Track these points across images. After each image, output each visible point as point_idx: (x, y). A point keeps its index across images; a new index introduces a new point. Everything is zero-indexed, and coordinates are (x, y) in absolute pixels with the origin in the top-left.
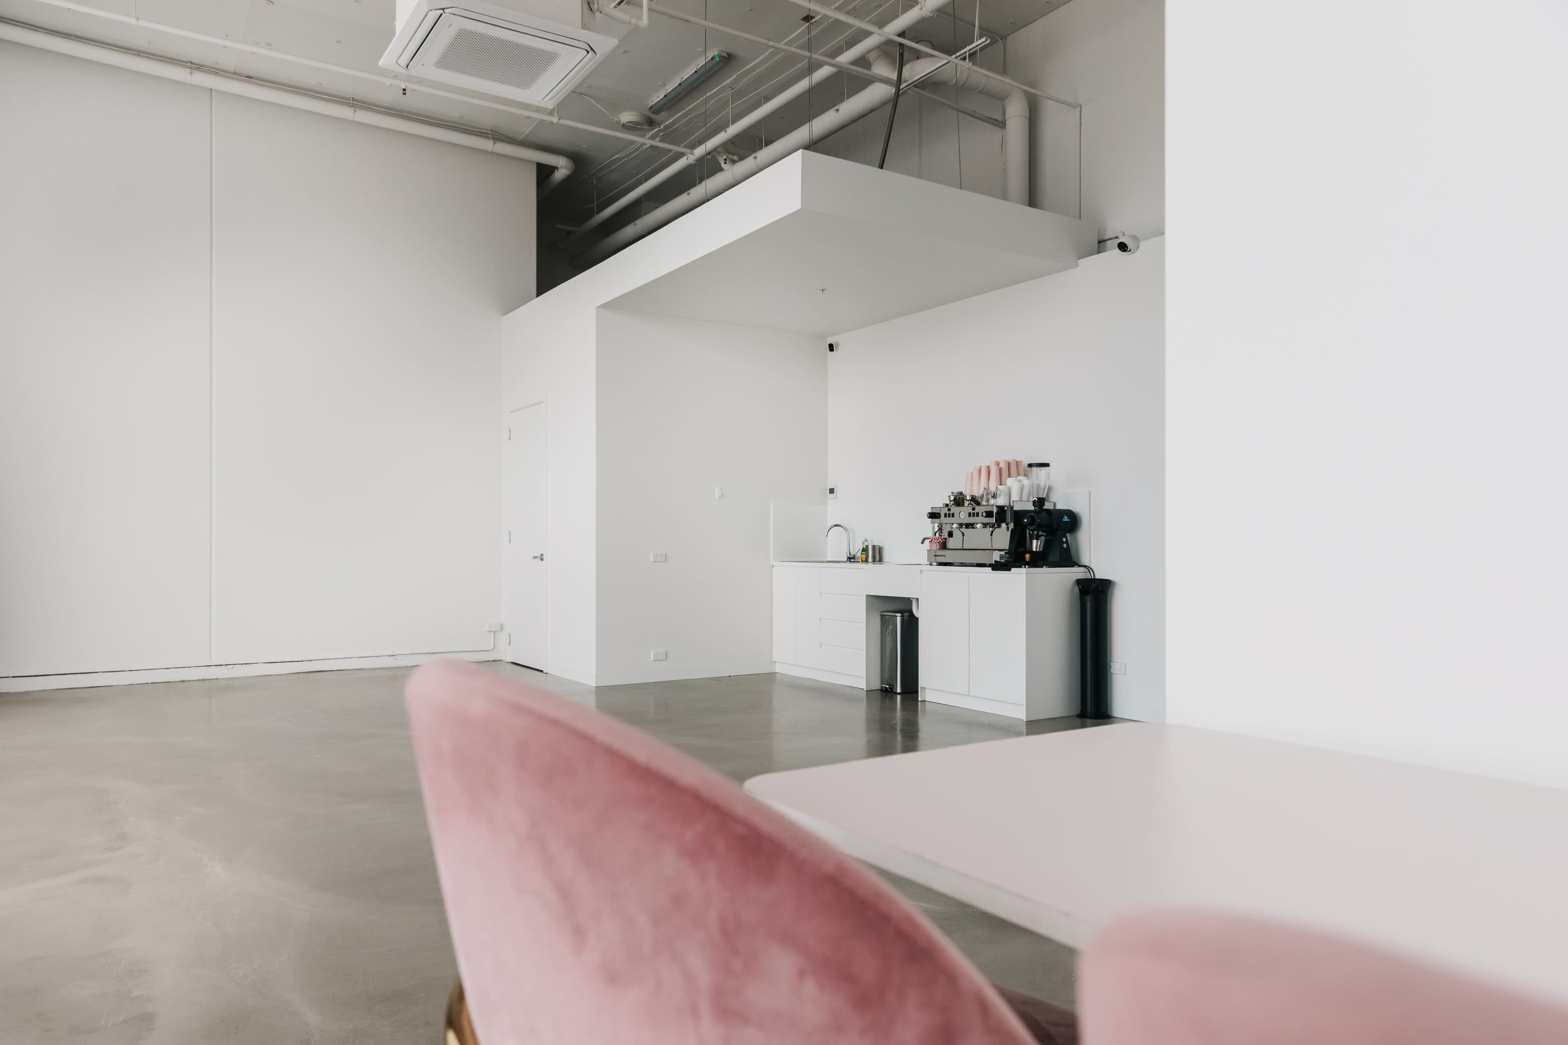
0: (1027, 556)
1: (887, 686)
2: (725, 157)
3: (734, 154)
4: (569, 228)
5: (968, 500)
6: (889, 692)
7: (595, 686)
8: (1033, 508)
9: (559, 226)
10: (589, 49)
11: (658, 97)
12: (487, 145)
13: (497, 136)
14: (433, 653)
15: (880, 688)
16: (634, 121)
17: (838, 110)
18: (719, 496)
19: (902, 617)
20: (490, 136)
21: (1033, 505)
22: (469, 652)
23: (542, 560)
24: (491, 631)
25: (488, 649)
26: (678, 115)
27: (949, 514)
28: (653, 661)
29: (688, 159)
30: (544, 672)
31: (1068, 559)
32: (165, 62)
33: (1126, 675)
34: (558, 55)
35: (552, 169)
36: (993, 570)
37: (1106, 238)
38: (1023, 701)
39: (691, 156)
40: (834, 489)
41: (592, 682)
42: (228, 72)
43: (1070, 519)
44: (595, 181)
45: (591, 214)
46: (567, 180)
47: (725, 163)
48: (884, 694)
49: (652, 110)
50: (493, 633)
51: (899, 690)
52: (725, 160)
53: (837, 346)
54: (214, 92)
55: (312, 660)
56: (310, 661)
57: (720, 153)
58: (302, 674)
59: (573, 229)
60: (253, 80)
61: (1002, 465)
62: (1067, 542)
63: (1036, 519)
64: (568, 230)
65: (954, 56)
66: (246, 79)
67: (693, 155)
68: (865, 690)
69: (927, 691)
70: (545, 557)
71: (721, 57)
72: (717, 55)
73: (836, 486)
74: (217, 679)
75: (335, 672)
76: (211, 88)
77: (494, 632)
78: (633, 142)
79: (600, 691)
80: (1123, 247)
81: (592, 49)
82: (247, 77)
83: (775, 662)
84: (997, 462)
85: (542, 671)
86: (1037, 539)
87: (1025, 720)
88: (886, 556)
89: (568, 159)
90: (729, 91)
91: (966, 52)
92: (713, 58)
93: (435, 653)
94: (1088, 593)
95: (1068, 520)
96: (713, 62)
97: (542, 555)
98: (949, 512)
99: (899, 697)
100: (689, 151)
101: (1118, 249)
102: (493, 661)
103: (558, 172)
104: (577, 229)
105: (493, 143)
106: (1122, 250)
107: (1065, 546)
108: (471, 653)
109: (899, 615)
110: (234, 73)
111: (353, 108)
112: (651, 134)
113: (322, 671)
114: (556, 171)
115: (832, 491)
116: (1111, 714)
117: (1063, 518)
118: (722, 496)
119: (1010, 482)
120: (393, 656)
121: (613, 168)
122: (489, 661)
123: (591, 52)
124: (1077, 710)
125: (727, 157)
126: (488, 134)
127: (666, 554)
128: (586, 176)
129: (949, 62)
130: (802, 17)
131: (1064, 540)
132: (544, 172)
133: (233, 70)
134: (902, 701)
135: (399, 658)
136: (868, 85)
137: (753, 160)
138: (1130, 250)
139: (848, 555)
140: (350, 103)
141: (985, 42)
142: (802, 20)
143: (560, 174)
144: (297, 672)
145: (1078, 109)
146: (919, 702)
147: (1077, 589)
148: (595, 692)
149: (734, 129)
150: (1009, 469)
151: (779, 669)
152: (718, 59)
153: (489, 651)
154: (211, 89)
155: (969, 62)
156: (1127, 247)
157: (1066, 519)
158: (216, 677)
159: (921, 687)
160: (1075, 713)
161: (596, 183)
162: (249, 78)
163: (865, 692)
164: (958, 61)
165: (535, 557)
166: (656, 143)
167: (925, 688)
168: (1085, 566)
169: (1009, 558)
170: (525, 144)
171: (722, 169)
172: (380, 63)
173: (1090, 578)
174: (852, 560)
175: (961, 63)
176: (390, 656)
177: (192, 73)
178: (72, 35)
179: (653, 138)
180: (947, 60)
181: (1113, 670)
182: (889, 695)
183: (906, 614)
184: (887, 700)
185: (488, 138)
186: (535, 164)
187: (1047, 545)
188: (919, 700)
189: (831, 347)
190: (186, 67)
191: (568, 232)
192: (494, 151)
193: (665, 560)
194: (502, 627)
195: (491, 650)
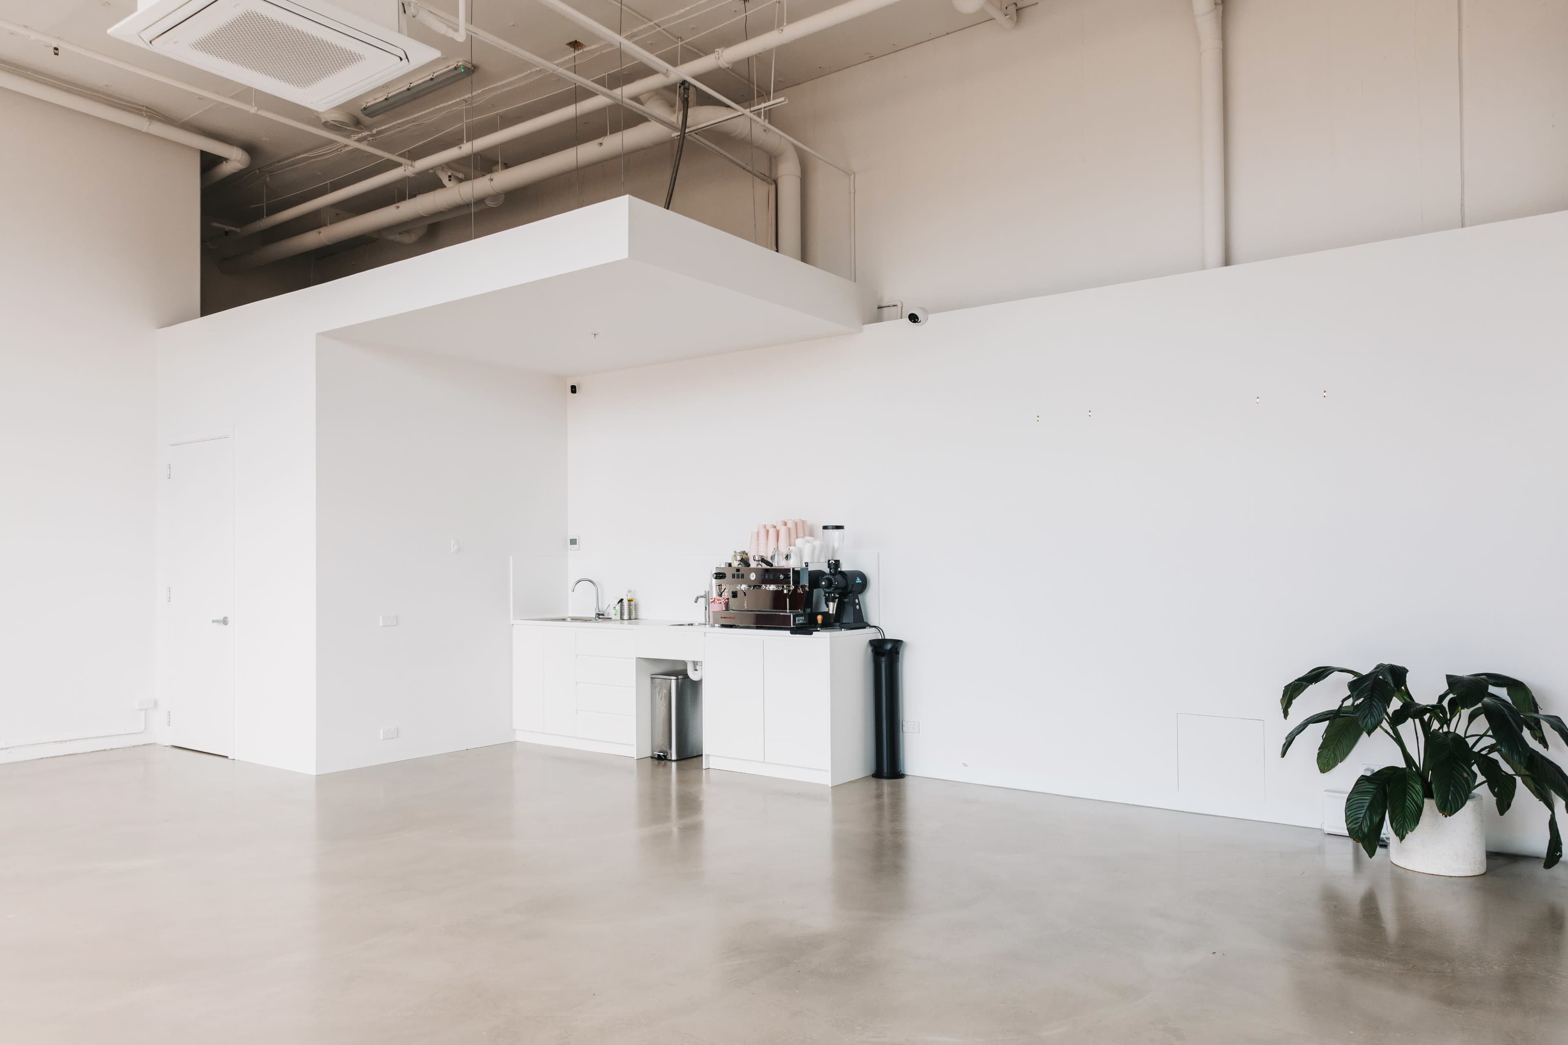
0: (820, 618)
1: (662, 754)
2: (449, 174)
3: (460, 172)
4: (228, 228)
5: (757, 561)
6: (663, 760)
7: (315, 775)
8: (827, 570)
10: (403, 57)
11: (375, 99)
13: (154, 114)
14: (62, 741)
15: (650, 755)
16: (342, 120)
17: (601, 144)
19: (677, 679)
20: (144, 113)
21: (829, 567)
22: (111, 736)
23: (225, 623)
24: (142, 710)
25: (137, 732)
26: (398, 122)
27: (738, 575)
28: (383, 739)
29: (405, 170)
30: (229, 758)
31: (860, 622)
33: (919, 733)
34: (362, 57)
35: (221, 160)
36: (792, 633)
37: (883, 305)
38: (828, 766)
39: (410, 168)
40: (576, 539)
41: (310, 770)
43: (862, 581)
45: (258, 215)
46: (237, 174)
47: (450, 180)
48: (656, 762)
49: (365, 112)
50: (143, 712)
51: (674, 757)
52: (450, 176)
53: (579, 387)
57: (444, 169)
59: (234, 229)
61: (790, 525)
62: (859, 604)
63: (834, 581)
64: (227, 230)
65: (749, 110)
67: (413, 167)
68: (636, 758)
69: (711, 758)
70: (229, 620)
71: (465, 68)
72: (462, 65)
73: (579, 537)
77: (146, 709)
78: (332, 142)
79: (322, 781)
80: (913, 318)
81: (407, 58)
83: (515, 730)
84: (784, 521)
86: (833, 601)
87: (830, 786)
88: (642, 613)
89: (243, 151)
90: (463, 106)
91: (761, 109)
92: (456, 68)
93: (66, 741)
94: (883, 655)
95: (860, 582)
96: (456, 72)
97: (226, 617)
98: (738, 573)
99: (674, 765)
100: (409, 162)
101: (908, 318)
102: (144, 745)
103: (228, 164)
104: (238, 230)
105: (146, 121)
106: (913, 321)
107: (858, 607)
108: (114, 738)
109: (675, 678)
112: (358, 137)
114: (224, 163)
115: (573, 542)
116: (904, 772)
117: (856, 580)
119: (799, 542)
121: (293, 169)
122: (138, 746)
123: (404, 60)
124: (871, 768)
125: (452, 174)
126: (142, 111)
128: (262, 173)
129: (743, 114)
130: (569, 42)
131: (857, 601)
132: (209, 162)
134: (679, 769)
136: (640, 123)
137: (489, 182)
138: (920, 322)
139: (597, 611)
141: (783, 101)
142: (568, 44)
143: (227, 169)
145: (852, 177)
146: (704, 771)
147: (870, 649)
148: (314, 783)
149: (466, 148)
150: (801, 529)
151: (520, 737)
152: (463, 70)
155: (764, 119)
156: (918, 319)
157: (858, 581)
159: (705, 755)
160: (871, 774)
161: (270, 180)
163: (635, 761)
164: (751, 115)
165: (215, 622)
166: (363, 146)
167: (709, 755)
168: (875, 627)
169: (804, 620)
171: (443, 186)
172: (109, 31)
173: (881, 638)
174: (601, 617)
175: (755, 117)
179: (360, 140)
180: (741, 112)
181: (905, 729)
182: (663, 762)
183: (680, 677)
184: (661, 769)
185: (142, 115)
186: (200, 151)
187: (840, 608)
188: (704, 768)
189: (574, 389)
191: (227, 232)
192: (148, 132)
193: (395, 624)
194: (156, 703)
195: (141, 733)
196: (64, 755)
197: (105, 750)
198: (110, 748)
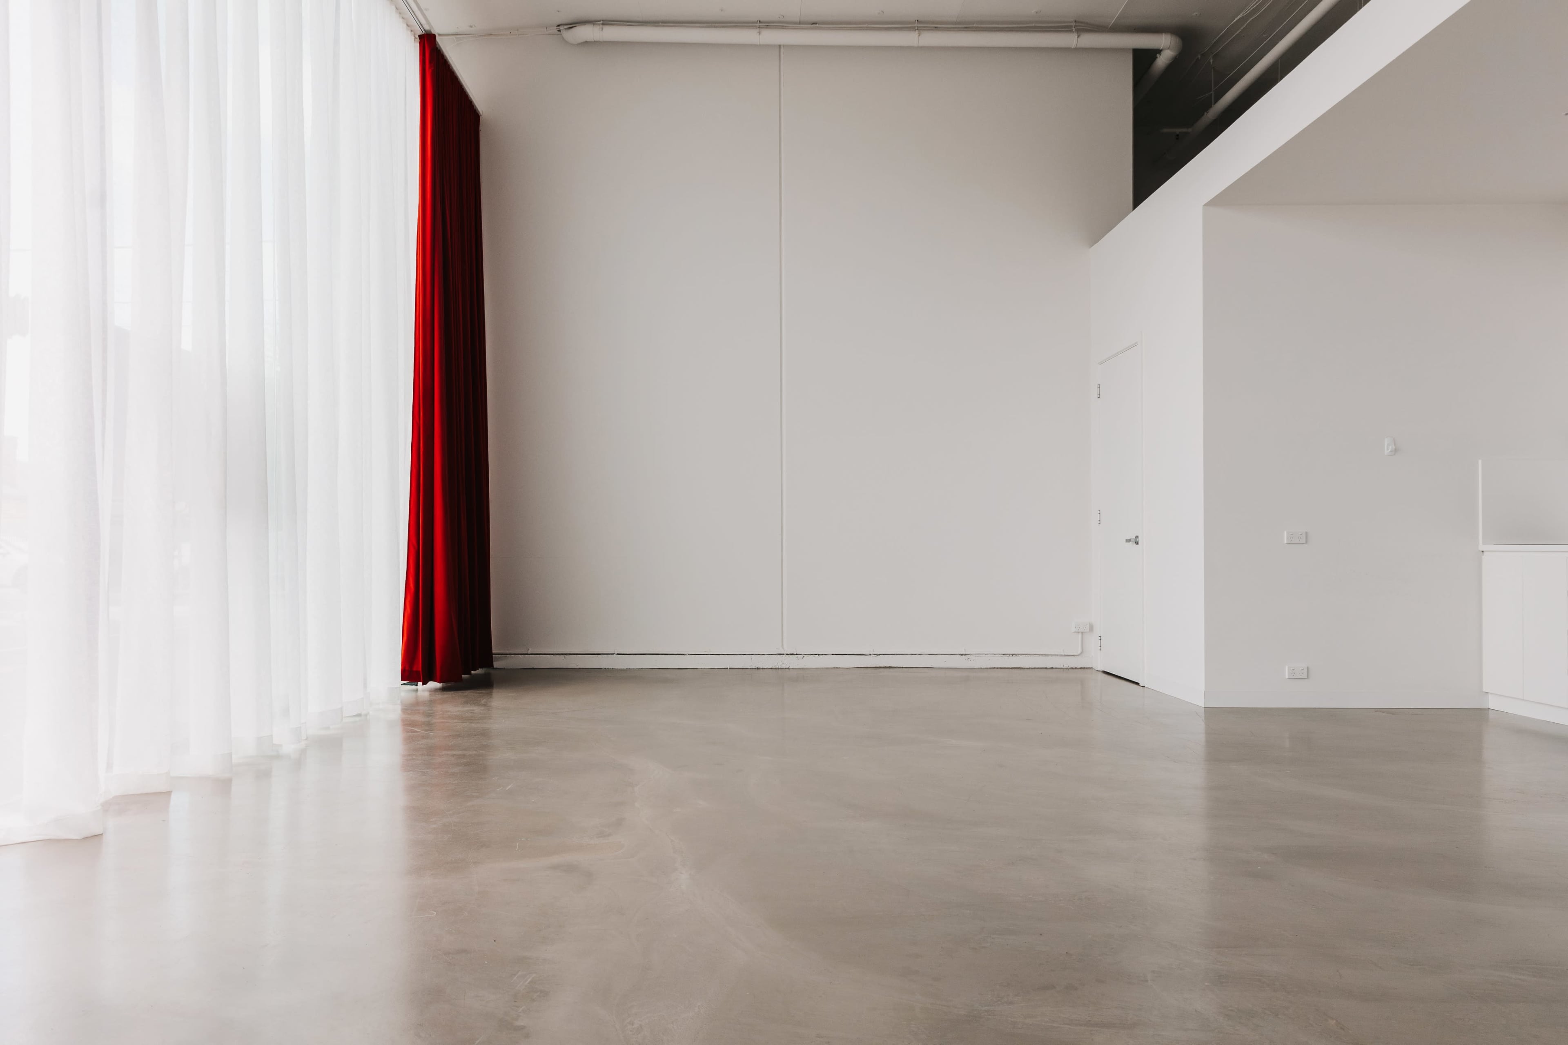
4: (1178, 131)
7: (1204, 706)
9: (1166, 130)
12: (1070, 40)
13: (1083, 27)
18: (1391, 451)
20: (1073, 28)
22: (1052, 655)
23: (1137, 543)
24: (1079, 632)
25: (1075, 654)
28: (1289, 678)
30: (1141, 685)
32: (735, 27)
35: (1153, 54)
41: (1200, 702)
42: (795, 23)
44: (1211, 61)
45: (1208, 106)
46: (1174, 63)
50: (1080, 635)
54: (782, 47)
55: (879, 655)
56: (877, 655)
58: (870, 669)
59: (1184, 130)
60: (817, 25)
66: (813, 26)
70: (1140, 540)
74: (789, 668)
75: (903, 669)
76: (780, 44)
77: (1082, 632)
82: (812, 24)
83: (1487, 693)
85: (1138, 684)
89: (1174, 36)
93: (1013, 655)
97: (1137, 537)
102: (1081, 668)
103: (1161, 57)
104: (1190, 130)
105: (1077, 36)
108: (1054, 657)
110: (800, 23)
111: (917, 32)
113: (890, 667)
114: (1158, 56)
118: (1396, 451)
120: (965, 655)
122: (1076, 668)
126: (1071, 26)
127: (1306, 533)
128: (1199, 57)
132: (1143, 59)
133: (797, 20)
135: (971, 657)
140: (915, 27)
143: (1162, 61)
144: (865, 666)
148: (1203, 715)
151: (1493, 703)
153: (1076, 656)
154: (780, 46)
158: (787, 667)
162: (815, 24)
165: (1128, 541)
170: (1118, 28)
176: (962, 655)
177: (760, 33)
178: (658, 22)
185: (1071, 31)
186: (1131, 51)
190: (753, 27)
191: (1178, 135)
193: (1305, 542)
194: (1091, 628)
195: (1078, 655)
196: (1012, 668)
197: (1046, 668)
198: (1051, 667)
